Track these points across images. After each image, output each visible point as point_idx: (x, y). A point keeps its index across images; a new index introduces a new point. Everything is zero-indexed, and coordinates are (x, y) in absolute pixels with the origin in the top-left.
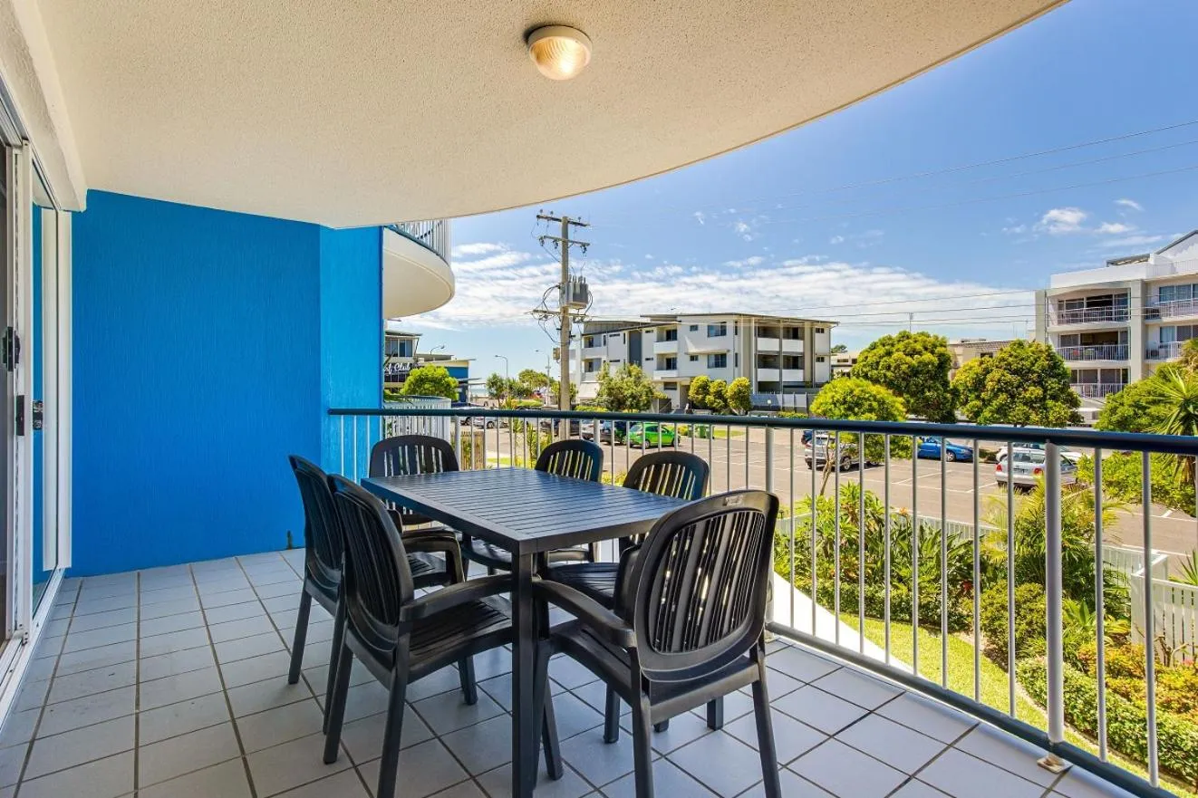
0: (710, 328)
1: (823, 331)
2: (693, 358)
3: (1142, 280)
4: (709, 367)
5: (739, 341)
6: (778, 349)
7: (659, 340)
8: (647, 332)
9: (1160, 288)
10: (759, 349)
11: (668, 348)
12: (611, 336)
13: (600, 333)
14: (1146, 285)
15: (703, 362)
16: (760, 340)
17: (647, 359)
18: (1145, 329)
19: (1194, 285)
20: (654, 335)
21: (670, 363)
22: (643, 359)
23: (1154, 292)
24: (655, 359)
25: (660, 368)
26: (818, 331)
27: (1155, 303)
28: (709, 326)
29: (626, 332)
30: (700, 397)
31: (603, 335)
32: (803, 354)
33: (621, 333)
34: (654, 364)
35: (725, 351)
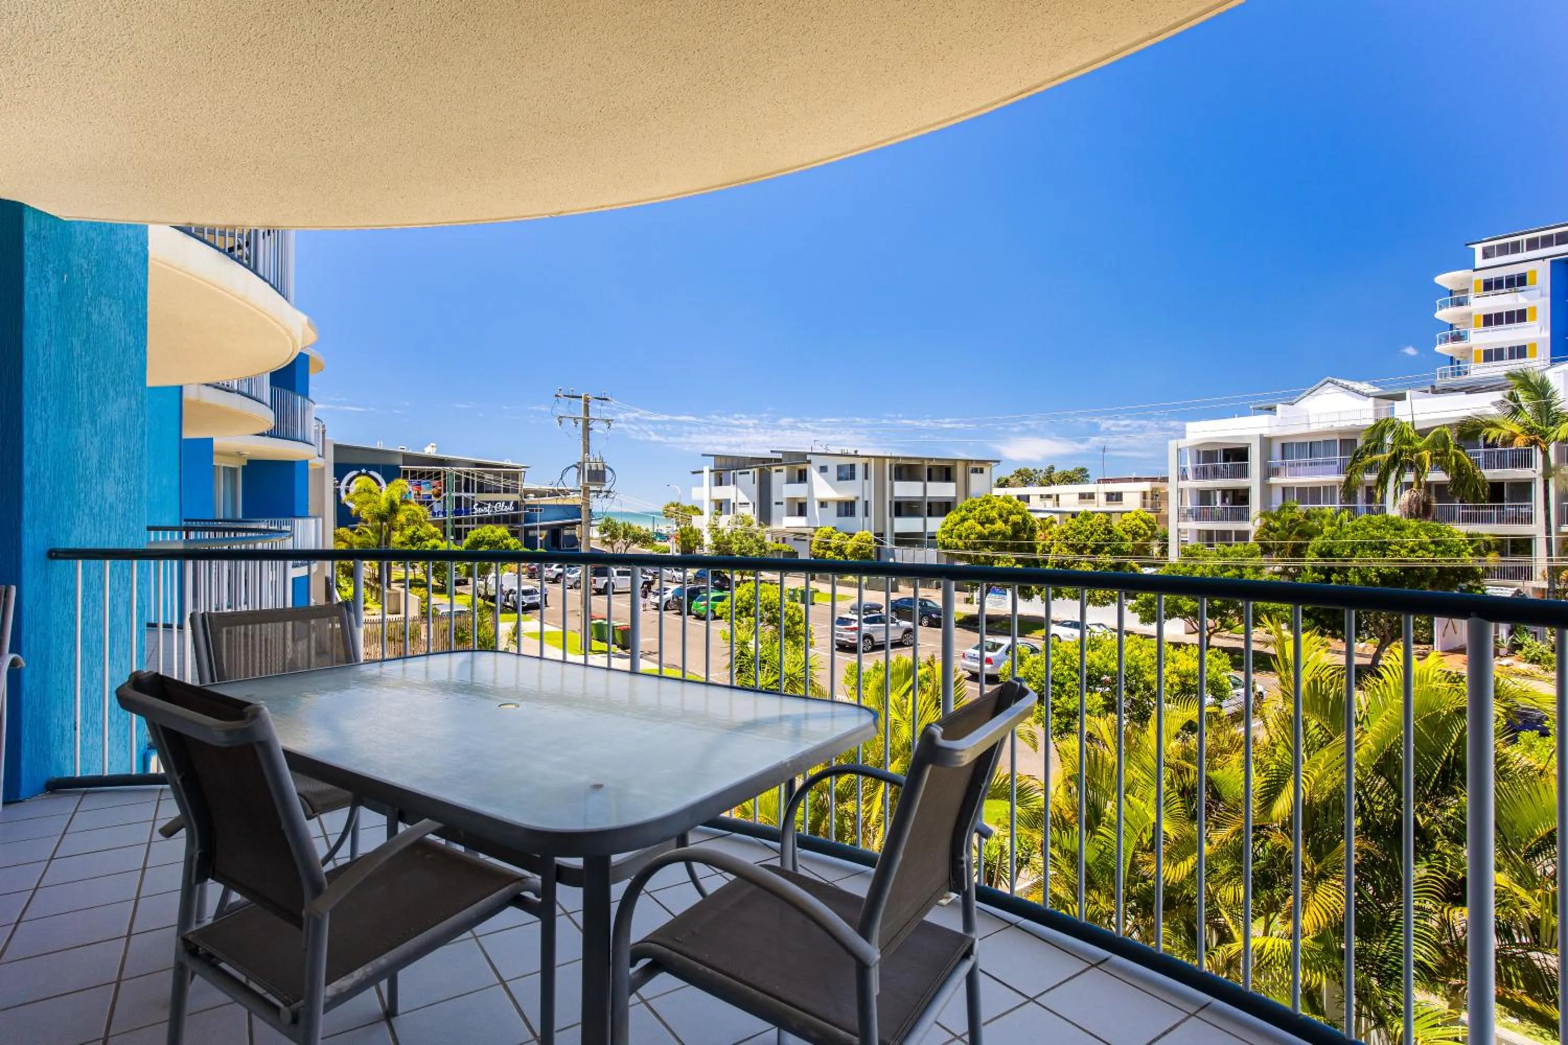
0: (840, 468)
1: (982, 471)
2: (823, 504)
3: (1261, 436)
4: (839, 515)
5: (870, 485)
6: (922, 495)
7: (790, 481)
8: (777, 471)
9: (1283, 444)
10: (896, 494)
11: (798, 491)
12: (740, 473)
13: (729, 470)
14: (1266, 442)
15: (832, 509)
16: (897, 484)
17: (777, 503)
18: (1266, 489)
19: (1311, 443)
20: (783, 476)
21: (801, 509)
22: (773, 503)
23: (1277, 450)
24: (785, 503)
25: (791, 514)
26: (975, 471)
27: (1276, 460)
28: (838, 467)
29: (756, 470)
30: (821, 551)
31: (732, 472)
32: (955, 498)
33: (751, 471)
34: (784, 508)
35: (853, 499)
